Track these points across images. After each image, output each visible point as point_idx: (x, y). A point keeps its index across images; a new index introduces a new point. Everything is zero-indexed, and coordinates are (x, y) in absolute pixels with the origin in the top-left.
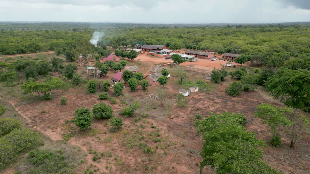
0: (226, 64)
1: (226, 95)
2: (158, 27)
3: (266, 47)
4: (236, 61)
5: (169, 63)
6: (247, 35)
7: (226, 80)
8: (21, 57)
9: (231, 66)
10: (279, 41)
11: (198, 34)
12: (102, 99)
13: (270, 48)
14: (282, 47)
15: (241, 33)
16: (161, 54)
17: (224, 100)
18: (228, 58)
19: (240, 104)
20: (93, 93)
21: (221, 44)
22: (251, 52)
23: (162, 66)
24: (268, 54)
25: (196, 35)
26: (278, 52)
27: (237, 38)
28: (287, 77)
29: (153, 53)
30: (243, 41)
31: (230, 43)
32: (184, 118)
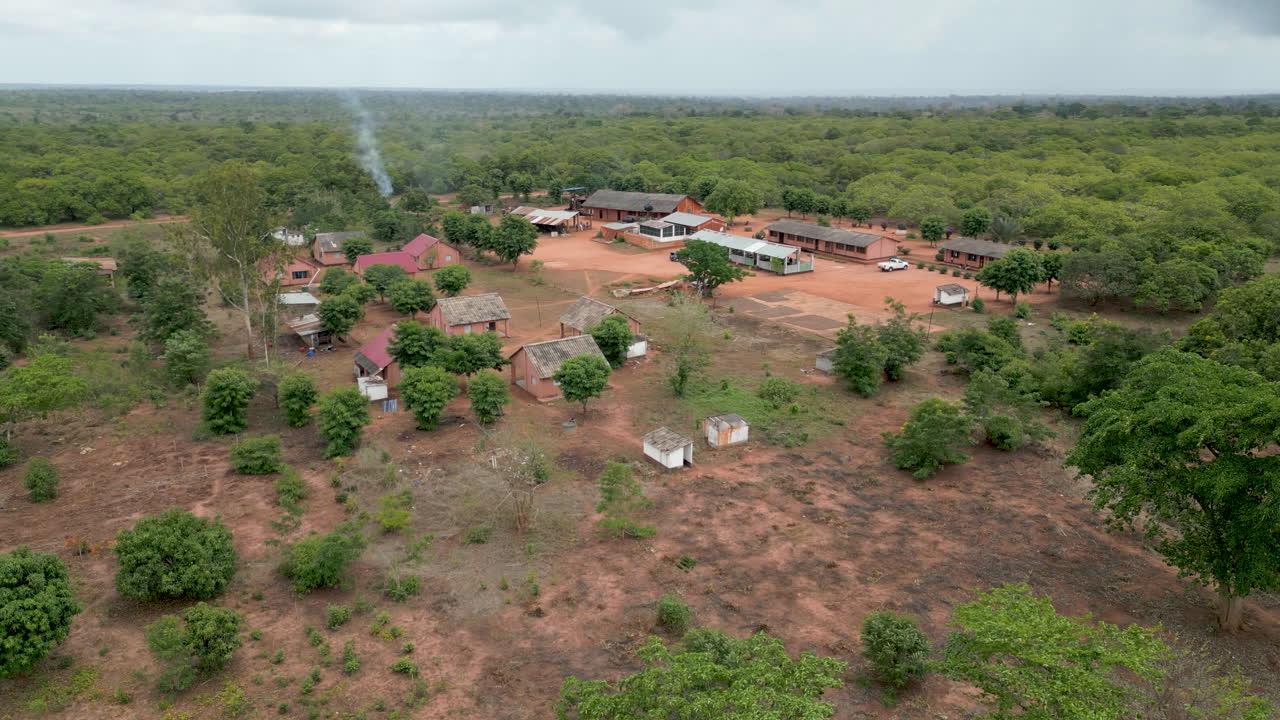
0: (940, 291)
1: (881, 471)
2: (720, 110)
3: (1154, 210)
4: (990, 279)
5: (675, 282)
6: (1088, 151)
7: (914, 381)
8: (50, 239)
9: (959, 304)
10: (1224, 179)
11: (868, 143)
12: (248, 471)
13: (1171, 214)
14: (1234, 211)
15: (1063, 139)
16: (659, 235)
17: (864, 498)
18: (962, 260)
19: (940, 532)
20: (228, 432)
21: (946, 191)
22: (1081, 233)
23: (636, 294)
24: (1149, 249)
25: (859, 147)
26: (1203, 236)
27: (1035, 162)
28: (1179, 411)
29: (622, 231)
30: (1058, 178)
31: (990, 188)
32: (604, 614)
